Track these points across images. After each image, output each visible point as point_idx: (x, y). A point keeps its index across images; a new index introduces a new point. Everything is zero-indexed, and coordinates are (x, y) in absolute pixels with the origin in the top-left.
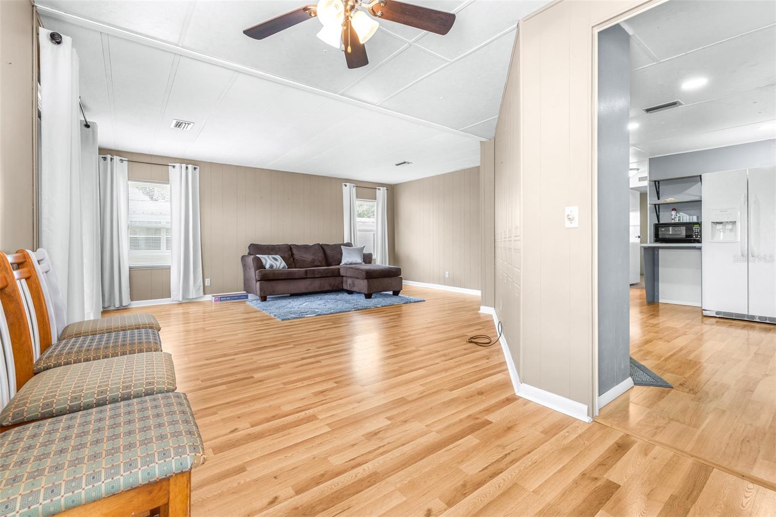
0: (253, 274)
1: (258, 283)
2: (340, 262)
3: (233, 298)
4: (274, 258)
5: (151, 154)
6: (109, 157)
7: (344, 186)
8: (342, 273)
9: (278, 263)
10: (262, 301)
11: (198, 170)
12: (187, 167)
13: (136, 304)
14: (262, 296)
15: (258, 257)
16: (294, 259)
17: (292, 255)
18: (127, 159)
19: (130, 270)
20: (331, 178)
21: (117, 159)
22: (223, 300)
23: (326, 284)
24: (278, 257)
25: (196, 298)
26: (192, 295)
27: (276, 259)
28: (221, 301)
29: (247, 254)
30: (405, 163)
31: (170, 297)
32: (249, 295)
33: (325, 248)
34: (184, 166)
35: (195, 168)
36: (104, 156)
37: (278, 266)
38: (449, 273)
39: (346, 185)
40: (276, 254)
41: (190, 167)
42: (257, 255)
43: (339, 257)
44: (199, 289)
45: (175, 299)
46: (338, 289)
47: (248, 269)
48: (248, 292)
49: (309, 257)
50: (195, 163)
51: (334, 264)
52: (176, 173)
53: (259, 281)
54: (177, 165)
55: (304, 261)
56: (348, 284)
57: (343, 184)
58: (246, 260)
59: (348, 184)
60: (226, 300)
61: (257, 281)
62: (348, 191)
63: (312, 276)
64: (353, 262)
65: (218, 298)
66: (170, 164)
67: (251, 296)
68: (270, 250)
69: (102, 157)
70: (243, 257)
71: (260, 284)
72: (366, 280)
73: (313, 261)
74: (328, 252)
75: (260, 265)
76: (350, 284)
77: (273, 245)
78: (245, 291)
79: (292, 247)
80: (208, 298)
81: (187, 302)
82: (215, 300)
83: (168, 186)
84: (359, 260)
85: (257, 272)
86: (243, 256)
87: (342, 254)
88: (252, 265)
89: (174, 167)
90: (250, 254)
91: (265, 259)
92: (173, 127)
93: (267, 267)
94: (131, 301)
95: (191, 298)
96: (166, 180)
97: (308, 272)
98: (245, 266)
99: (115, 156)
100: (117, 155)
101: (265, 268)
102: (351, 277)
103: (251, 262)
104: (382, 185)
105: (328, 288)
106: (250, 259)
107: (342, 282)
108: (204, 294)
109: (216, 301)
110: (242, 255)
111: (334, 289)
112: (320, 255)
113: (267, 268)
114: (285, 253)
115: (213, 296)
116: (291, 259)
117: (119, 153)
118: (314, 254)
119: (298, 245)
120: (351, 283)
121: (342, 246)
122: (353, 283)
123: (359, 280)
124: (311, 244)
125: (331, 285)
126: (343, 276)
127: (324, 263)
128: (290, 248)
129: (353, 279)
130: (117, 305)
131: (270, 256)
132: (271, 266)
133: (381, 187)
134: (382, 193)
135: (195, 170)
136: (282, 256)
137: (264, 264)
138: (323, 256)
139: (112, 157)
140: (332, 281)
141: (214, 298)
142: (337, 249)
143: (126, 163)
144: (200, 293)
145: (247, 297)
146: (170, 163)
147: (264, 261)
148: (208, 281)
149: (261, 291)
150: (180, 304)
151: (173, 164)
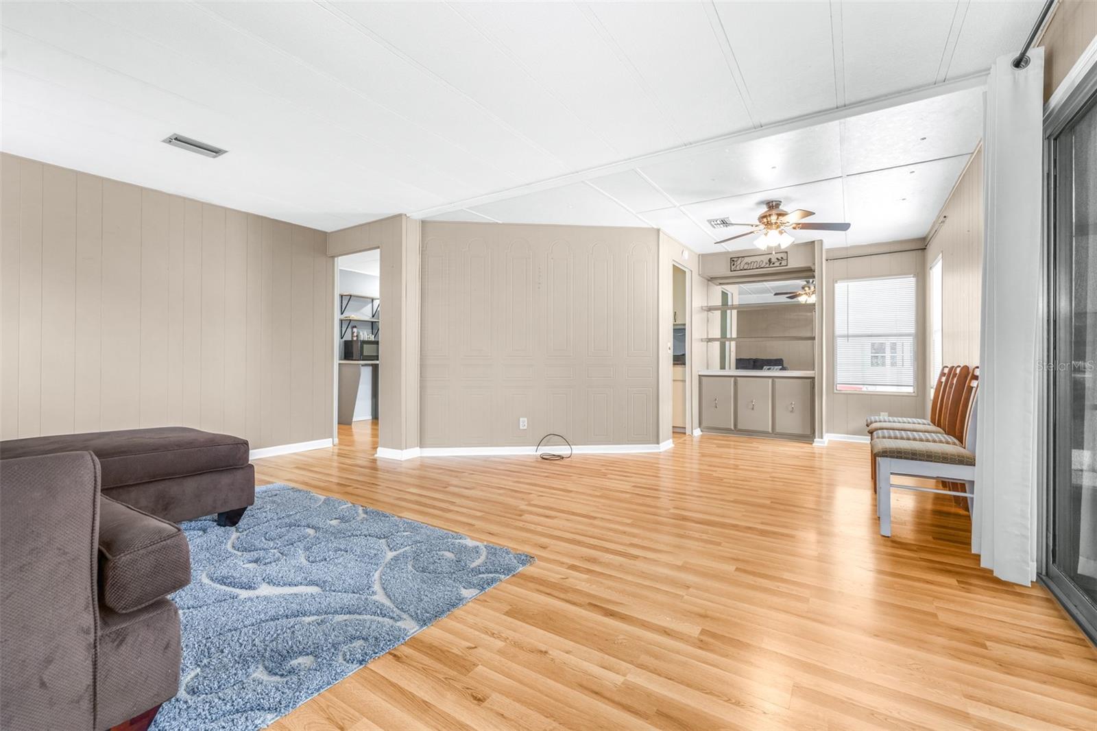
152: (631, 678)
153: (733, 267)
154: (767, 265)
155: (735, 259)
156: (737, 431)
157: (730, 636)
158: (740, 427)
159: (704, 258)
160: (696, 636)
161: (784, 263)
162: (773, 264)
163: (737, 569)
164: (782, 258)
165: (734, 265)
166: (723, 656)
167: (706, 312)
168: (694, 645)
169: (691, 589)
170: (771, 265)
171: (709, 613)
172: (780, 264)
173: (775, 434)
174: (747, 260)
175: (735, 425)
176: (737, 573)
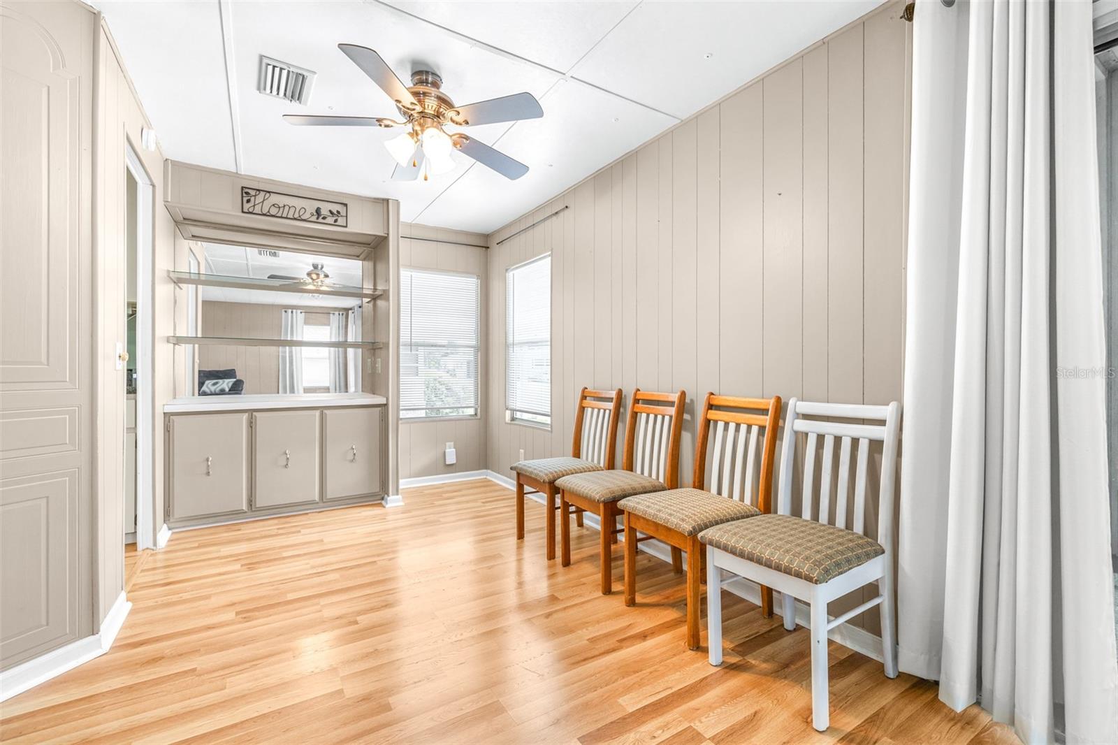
153: (247, 206)
154: (314, 219)
155: (253, 193)
156: (254, 510)
158: (260, 502)
159: (177, 170)
161: (341, 221)
162: (324, 218)
164: (338, 212)
165: (248, 201)
167: (172, 285)
170: (320, 220)
172: (336, 221)
173: (326, 502)
174: (274, 199)
175: (251, 502)
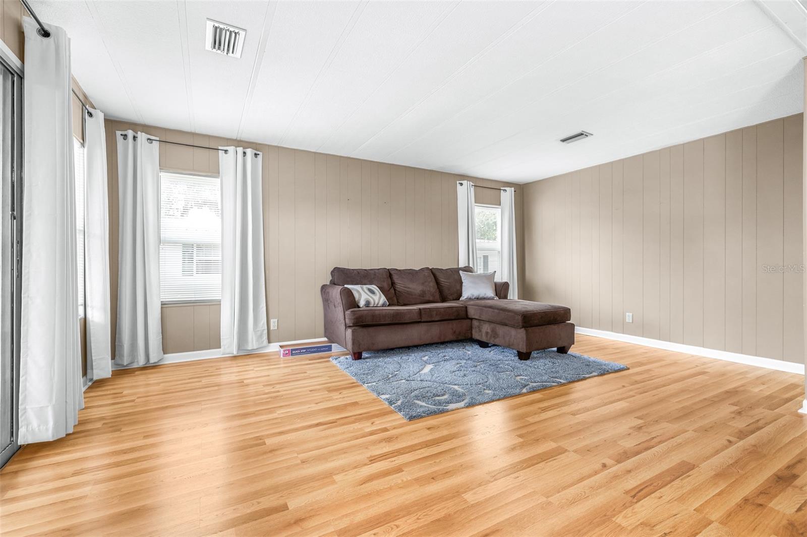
0: (340, 314)
1: (349, 331)
2: (460, 295)
3: (310, 350)
4: (370, 290)
5: (193, 131)
6: (130, 133)
7: (458, 185)
8: (472, 312)
9: (376, 298)
10: (355, 360)
11: (260, 158)
12: (245, 153)
13: (172, 358)
14: (355, 351)
15: (348, 289)
16: (395, 290)
17: (393, 284)
18: (158, 139)
19: (162, 308)
20: (442, 173)
21: (142, 137)
22: (296, 354)
23: (448, 330)
24: (374, 287)
25: (257, 349)
26: (252, 344)
27: (372, 292)
28: (292, 354)
29: (328, 283)
30: (582, 134)
31: (220, 348)
32: (333, 345)
33: (438, 274)
34: (240, 150)
35: (256, 155)
36: (124, 133)
37: (376, 303)
38: (633, 315)
39: (461, 184)
40: (371, 284)
41: (249, 152)
42: (345, 286)
43: (458, 288)
44: (261, 335)
45: (228, 351)
46: (465, 339)
47: (331, 306)
48: (331, 341)
49: (415, 288)
50: (257, 147)
51: (451, 297)
52: (229, 160)
53: (350, 326)
54: (231, 149)
55: (410, 294)
56: (483, 331)
57: (458, 182)
58: (328, 292)
59: (465, 182)
60: (300, 353)
61: (347, 327)
62: (464, 192)
63: (429, 319)
64: (481, 296)
65: (288, 350)
66: (220, 148)
67: (336, 348)
68: (363, 277)
69: (122, 135)
70: (324, 288)
71: (353, 332)
72: (523, 329)
73: (423, 293)
74: (442, 279)
75: (351, 302)
76: (487, 333)
77: (365, 270)
78: (326, 336)
79: (391, 272)
80: (274, 347)
81: (245, 355)
82: (283, 354)
83: (218, 181)
84: (490, 293)
85: (348, 312)
86: (324, 285)
87: (461, 283)
88: (339, 300)
89: (226, 151)
90: (333, 283)
91: (358, 292)
92: (211, 49)
93: (362, 303)
94: (164, 354)
95: (250, 349)
96: (214, 171)
97: (423, 312)
98: (326, 300)
99: (139, 133)
100: (142, 132)
101: (359, 307)
102: (490, 322)
103: (338, 296)
104: (509, 184)
105: (451, 337)
106: (336, 292)
107: (471, 328)
108: (269, 342)
109: (285, 355)
110: (321, 285)
111: (460, 338)
112: (431, 286)
113: (361, 306)
114: (384, 281)
115: (281, 347)
116: (392, 291)
117: (147, 128)
118: (423, 284)
119: (400, 270)
120: (489, 331)
121: (461, 272)
122: (493, 330)
123: (507, 328)
124: (417, 268)
125: (455, 332)
126: (472, 319)
127: (437, 296)
128: (389, 274)
129: (493, 325)
130: (141, 362)
131: (365, 287)
132: (368, 304)
133: (508, 187)
134: (508, 196)
135: (256, 157)
136: (379, 285)
137: (357, 299)
138: (436, 286)
139: (136, 135)
140: (456, 326)
141: (282, 350)
142: (454, 275)
143: (156, 145)
144: (262, 342)
145: (329, 349)
146: (221, 146)
147: (356, 295)
148: (274, 322)
149: (353, 343)
150: (235, 358)
151: (225, 148)
152: (276, 414)
157: (247, 450)
160: (265, 440)
163: (285, 507)
166: (244, 440)
168: (262, 436)
169: (299, 461)
171: (270, 455)
176: (281, 502)
